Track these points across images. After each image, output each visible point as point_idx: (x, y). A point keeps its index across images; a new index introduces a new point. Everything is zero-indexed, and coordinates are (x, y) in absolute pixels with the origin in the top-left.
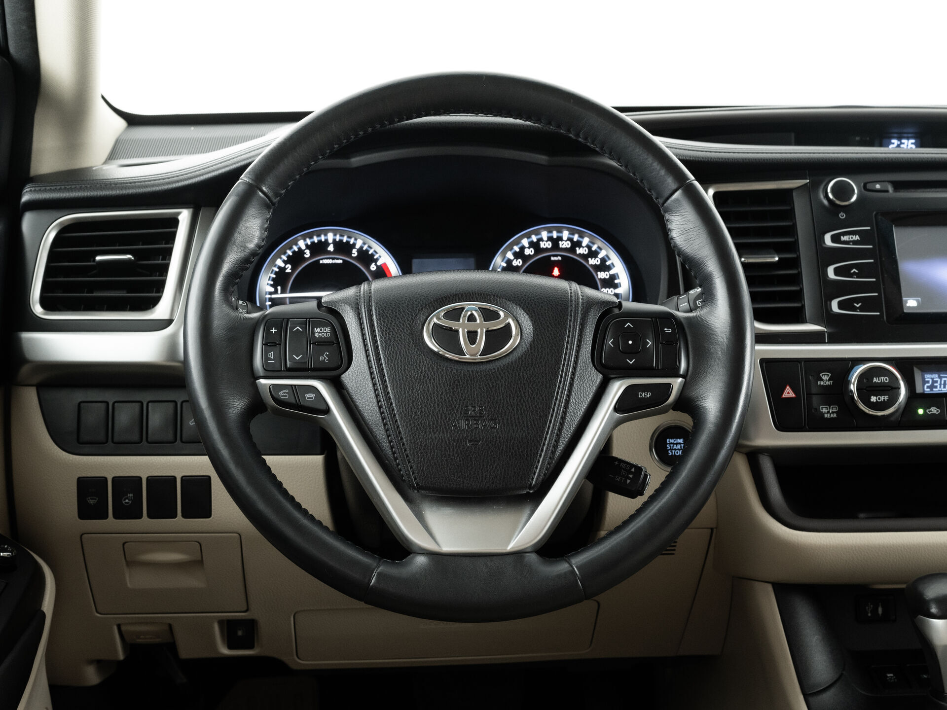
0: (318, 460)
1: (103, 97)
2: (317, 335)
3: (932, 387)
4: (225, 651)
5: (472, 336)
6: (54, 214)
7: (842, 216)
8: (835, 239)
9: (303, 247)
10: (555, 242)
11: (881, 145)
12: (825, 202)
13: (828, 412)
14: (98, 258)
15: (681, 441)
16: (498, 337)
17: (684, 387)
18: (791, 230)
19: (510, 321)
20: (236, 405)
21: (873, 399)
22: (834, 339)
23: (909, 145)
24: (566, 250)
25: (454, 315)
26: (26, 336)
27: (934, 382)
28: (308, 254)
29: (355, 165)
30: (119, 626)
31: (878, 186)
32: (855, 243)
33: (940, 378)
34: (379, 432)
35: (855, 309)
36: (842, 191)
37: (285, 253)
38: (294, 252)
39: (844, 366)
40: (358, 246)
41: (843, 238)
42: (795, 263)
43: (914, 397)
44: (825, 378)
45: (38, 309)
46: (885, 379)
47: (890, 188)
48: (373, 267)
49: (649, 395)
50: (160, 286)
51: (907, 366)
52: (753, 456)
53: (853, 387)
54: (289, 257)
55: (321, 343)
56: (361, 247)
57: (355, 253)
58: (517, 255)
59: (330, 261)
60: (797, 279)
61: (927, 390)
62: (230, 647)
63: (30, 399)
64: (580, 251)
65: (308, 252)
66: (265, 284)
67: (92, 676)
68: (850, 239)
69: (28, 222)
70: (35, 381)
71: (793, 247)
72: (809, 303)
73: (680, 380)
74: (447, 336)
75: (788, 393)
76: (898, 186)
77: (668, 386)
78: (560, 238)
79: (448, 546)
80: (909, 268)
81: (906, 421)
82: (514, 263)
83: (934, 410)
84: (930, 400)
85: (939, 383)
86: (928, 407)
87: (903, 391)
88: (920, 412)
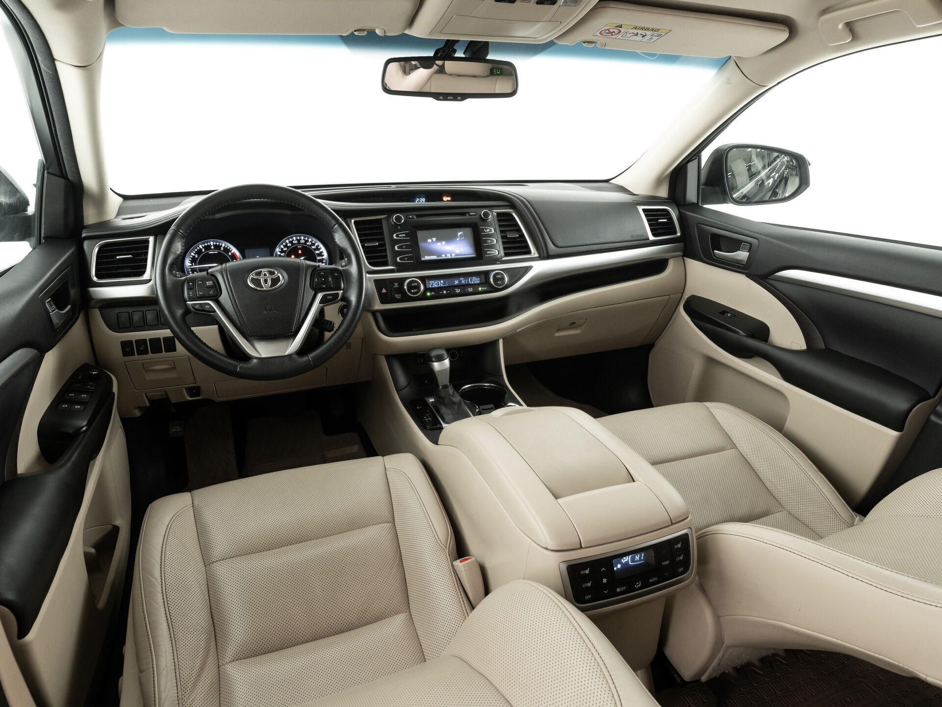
0: (216, 327)
1: (111, 189)
2: (207, 284)
3: (432, 285)
4: (189, 399)
5: (266, 281)
6: (97, 241)
7: (399, 228)
8: (397, 236)
9: (201, 248)
10: (299, 241)
12: (393, 223)
13: (398, 296)
14: (117, 257)
16: (275, 281)
17: (343, 294)
18: (382, 233)
19: (279, 275)
20: (179, 312)
21: (412, 291)
22: (399, 271)
23: (422, 201)
24: (303, 243)
25: (259, 274)
26: (92, 289)
28: (203, 250)
30: (145, 394)
31: (411, 217)
32: (404, 237)
33: (435, 282)
34: (235, 318)
35: (405, 260)
36: (398, 219)
37: (194, 250)
38: (198, 250)
39: (401, 281)
40: (223, 246)
41: (400, 236)
42: (384, 245)
43: (426, 290)
44: (396, 285)
45: (95, 279)
46: (416, 284)
47: (415, 217)
48: (230, 254)
49: (331, 297)
50: (145, 267)
51: (423, 279)
52: (374, 313)
53: (405, 287)
54: (196, 251)
55: (209, 287)
56: (224, 247)
57: (222, 249)
58: (285, 246)
59: (213, 252)
60: (385, 251)
61: (431, 286)
62: (191, 397)
63: (96, 314)
64: (308, 244)
65: (203, 249)
66: (187, 263)
67: (137, 413)
68: (402, 236)
69: (86, 245)
70: (98, 306)
71: (383, 239)
72: (389, 258)
73: (342, 291)
74: (256, 282)
75: (384, 291)
76: (418, 216)
77: (338, 294)
78: (300, 239)
79: (264, 355)
80: (422, 245)
81: (424, 297)
82: (284, 249)
83: (433, 293)
84: (431, 290)
85: (434, 284)
86: (431, 292)
87: (422, 287)
88: (428, 294)
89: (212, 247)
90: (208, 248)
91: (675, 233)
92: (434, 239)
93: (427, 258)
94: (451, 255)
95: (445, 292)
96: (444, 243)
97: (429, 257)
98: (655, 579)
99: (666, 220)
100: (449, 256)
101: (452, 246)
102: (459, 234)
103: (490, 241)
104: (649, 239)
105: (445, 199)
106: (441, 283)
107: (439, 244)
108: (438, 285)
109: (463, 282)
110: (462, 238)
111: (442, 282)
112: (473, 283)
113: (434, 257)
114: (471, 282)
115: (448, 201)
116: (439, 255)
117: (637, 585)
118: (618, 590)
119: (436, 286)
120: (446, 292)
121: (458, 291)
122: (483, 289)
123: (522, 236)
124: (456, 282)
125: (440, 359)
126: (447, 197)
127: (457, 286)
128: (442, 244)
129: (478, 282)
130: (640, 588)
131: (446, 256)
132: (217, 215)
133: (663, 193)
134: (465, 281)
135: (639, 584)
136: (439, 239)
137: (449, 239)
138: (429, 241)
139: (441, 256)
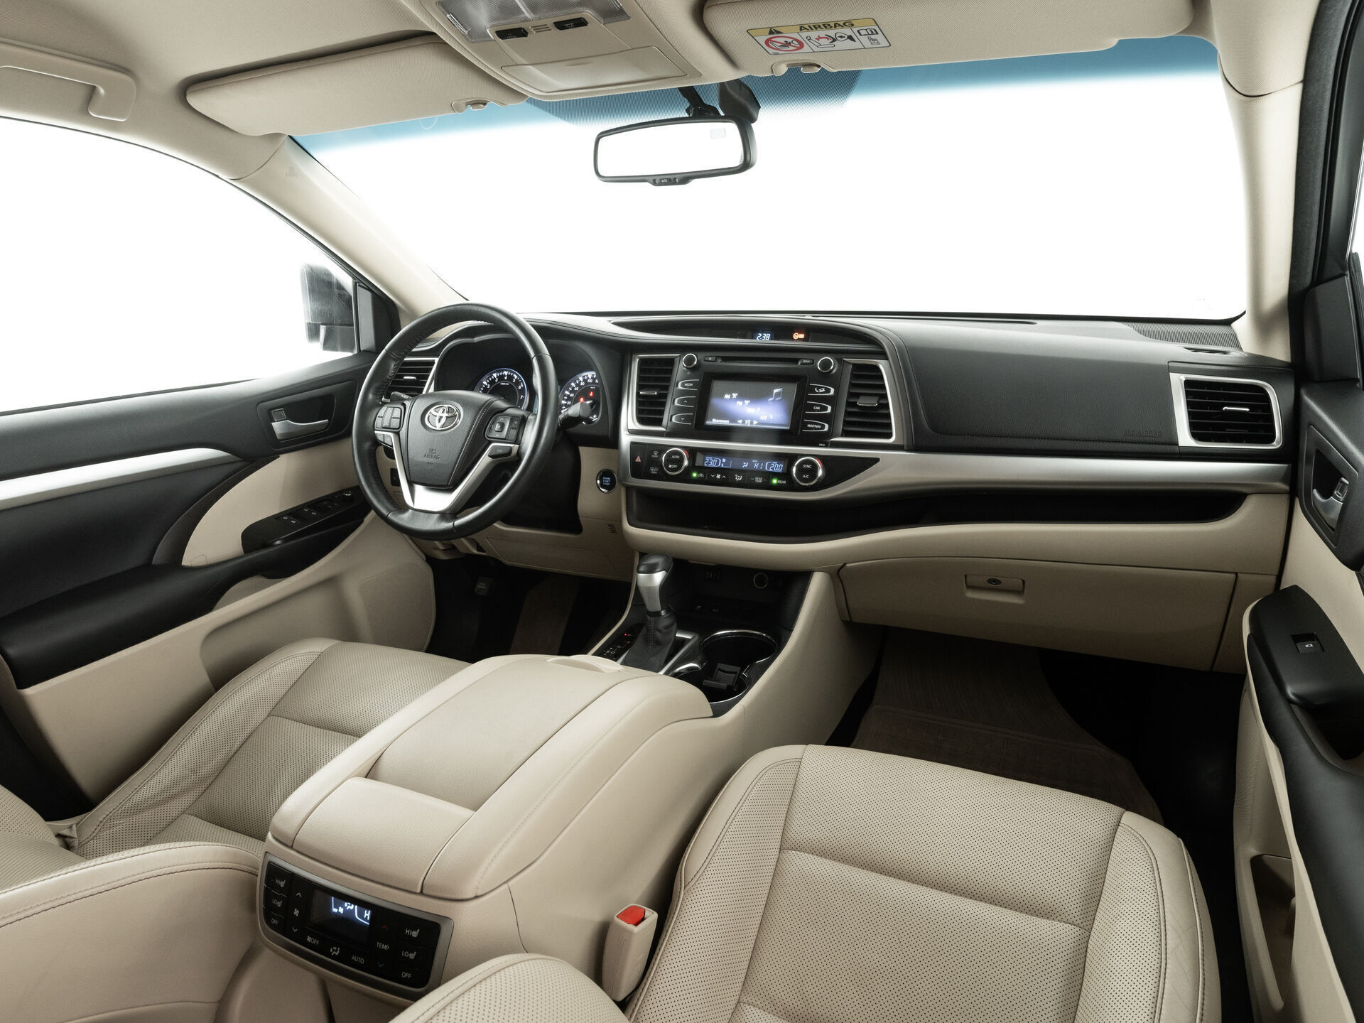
2: (395, 414)
3: (704, 463)
5: (441, 419)
7: (689, 373)
8: (682, 384)
9: (496, 377)
11: (752, 338)
13: (654, 470)
14: (405, 378)
15: (609, 479)
17: (519, 449)
18: (669, 379)
21: (670, 466)
22: (667, 435)
23: (767, 336)
25: (438, 410)
27: (710, 461)
28: (496, 380)
29: (475, 342)
31: (710, 359)
32: (690, 387)
33: (713, 459)
34: (405, 457)
35: (681, 421)
36: (690, 360)
37: (488, 379)
39: (664, 449)
41: (685, 384)
42: (664, 396)
43: (692, 467)
44: (656, 454)
46: (678, 457)
47: (718, 360)
48: (520, 387)
49: (502, 451)
51: (692, 452)
52: (629, 489)
53: (664, 459)
55: (395, 418)
56: (516, 379)
57: (514, 381)
59: (504, 384)
60: (665, 404)
61: (701, 464)
68: (689, 385)
71: (667, 387)
72: (666, 416)
73: (517, 446)
75: (638, 460)
76: (725, 359)
77: (511, 448)
80: (715, 402)
81: (685, 478)
82: (576, 389)
83: (701, 475)
84: (700, 469)
85: (711, 462)
86: (699, 473)
87: (686, 463)
88: (695, 475)
89: (506, 378)
90: (501, 378)
91: (1271, 439)
92: (735, 395)
93: (715, 422)
94: (752, 423)
95: (718, 476)
96: (747, 402)
97: (718, 421)
98: (361, 961)
99: (1247, 410)
100: (748, 424)
101: (759, 409)
102: (776, 391)
103: (818, 408)
104: (1177, 444)
105: (796, 336)
106: (722, 462)
107: (739, 403)
108: (718, 464)
109: (756, 466)
110: (777, 399)
111: (724, 460)
112: (771, 470)
113: (725, 422)
114: (768, 468)
115: (799, 339)
116: (733, 419)
117: (334, 950)
118: (309, 939)
119: (714, 466)
120: (721, 477)
121: (739, 478)
122: (780, 482)
123: (887, 406)
124: (746, 465)
125: (651, 570)
126: (800, 333)
127: (741, 472)
128: (744, 403)
129: (780, 471)
130: (334, 958)
131: (744, 422)
132: (475, 339)
133: (1280, 350)
134: (760, 466)
135: (336, 951)
136: (742, 396)
137: (756, 397)
138: (727, 396)
139: (736, 422)
